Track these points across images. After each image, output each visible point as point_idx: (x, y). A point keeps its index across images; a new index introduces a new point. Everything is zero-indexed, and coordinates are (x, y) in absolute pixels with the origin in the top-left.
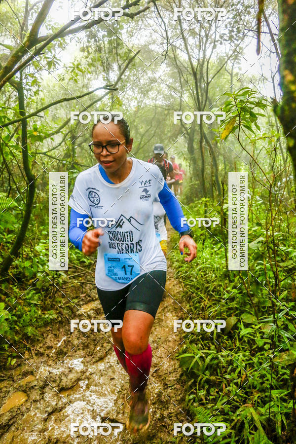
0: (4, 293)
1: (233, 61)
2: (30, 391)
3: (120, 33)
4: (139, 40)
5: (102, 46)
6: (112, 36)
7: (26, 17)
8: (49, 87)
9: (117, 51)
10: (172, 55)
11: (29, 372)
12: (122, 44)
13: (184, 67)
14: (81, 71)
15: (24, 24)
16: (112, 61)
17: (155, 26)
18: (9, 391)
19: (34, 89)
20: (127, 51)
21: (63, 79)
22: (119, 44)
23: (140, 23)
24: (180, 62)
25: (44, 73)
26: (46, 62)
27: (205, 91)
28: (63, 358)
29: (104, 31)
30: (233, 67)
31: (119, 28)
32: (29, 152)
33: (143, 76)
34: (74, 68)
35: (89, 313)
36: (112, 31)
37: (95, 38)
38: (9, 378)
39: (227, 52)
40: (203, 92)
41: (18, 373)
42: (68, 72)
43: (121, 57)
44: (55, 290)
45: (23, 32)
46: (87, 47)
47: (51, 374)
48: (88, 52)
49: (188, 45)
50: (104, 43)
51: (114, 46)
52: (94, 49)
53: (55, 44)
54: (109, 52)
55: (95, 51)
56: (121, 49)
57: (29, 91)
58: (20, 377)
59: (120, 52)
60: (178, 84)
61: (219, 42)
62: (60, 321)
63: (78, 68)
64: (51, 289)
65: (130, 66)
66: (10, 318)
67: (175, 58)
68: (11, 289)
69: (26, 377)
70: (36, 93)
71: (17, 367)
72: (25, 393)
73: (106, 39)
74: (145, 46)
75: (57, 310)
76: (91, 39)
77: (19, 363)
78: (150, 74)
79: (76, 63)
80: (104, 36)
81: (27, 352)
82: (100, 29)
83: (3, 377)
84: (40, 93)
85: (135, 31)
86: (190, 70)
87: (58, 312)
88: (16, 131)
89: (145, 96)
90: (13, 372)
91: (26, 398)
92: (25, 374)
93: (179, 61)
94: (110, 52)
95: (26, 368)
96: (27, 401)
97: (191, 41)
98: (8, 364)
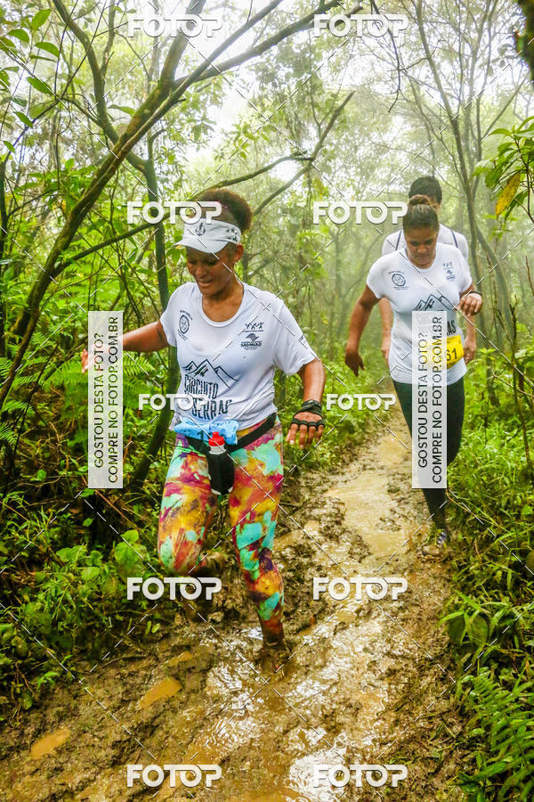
0: (137, 520)
1: (527, 97)
2: (185, 677)
3: (315, 67)
4: (351, 78)
5: (286, 93)
6: (303, 74)
7: (155, 60)
8: (199, 174)
9: (312, 98)
10: (412, 98)
11: (182, 646)
12: (321, 85)
13: (435, 115)
14: (252, 138)
15: (152, 70)
16: (304, 117)
17: (379, 49)
18: (151, 676)
19: (175, 179)
20: (330, 98)
21: (222, 157)
22: (315, 87)
23: (351, 45)
24: (428, 108)
25: (190, 149)
26: (190, 130)
27: (475, 156)
28: (239, 625)
29: (289, 67)
30: (527, 106)
31: (314, 59)
32: (170, 281)
33: (363, 141)
34: (239, 133)
35: (283, 553)
36: (302, 64)
37: (273, 80)
38: (150, 654)
39: (516, 80)
40: (472, 156)
41: (165, 647)
42: (229, 142)
43: (320, 110)
44: (224, 515)
45: (152, 83)
46: (260, 98)
47: (219, 650)
48: (263, 105)
49: (440, 76)
50: (289, 88)
51: (307, 91)
52: (272, 100)
53: (206, 99)
54: (298, 103)
55: (275, 104)
56: (319, 95)
57: (165, 183)
58: (168, 654)
59: (318, 99)
60: (427, 152)
61: (498, 63)
62: (233, 566)
63: (245, 132)
64: (217, 515)
65: (336, 122)
66: (149, 559)
67: (418, 101)
68: (149, 515)
69: (178, 655)
70: (178, 185)
71: (162, 638)
72: (178, 679)
73: (293, 82)
74: (363, 86)
75: (227, 547)
76: (267, 83)
77: (166, 632)
78: (375, 136)
79: (242, 126)
80: (287, 77)
81: (179, 616)
82: (281, 65)
83: (141, 653)
84: (184, 184)
85: (343, 62)
86: (446, 120)
87: (229, 550)
88: (146, 248)
89: (367, 178)
90: (157, 646)
91: (181, 687)
92: (178, 649)
93: (425, 106)
94: (301, 102)
95: (177, 641)
96: (181, 690)
97: (446, 68)
98: (147, 632)
